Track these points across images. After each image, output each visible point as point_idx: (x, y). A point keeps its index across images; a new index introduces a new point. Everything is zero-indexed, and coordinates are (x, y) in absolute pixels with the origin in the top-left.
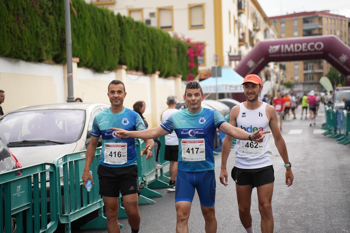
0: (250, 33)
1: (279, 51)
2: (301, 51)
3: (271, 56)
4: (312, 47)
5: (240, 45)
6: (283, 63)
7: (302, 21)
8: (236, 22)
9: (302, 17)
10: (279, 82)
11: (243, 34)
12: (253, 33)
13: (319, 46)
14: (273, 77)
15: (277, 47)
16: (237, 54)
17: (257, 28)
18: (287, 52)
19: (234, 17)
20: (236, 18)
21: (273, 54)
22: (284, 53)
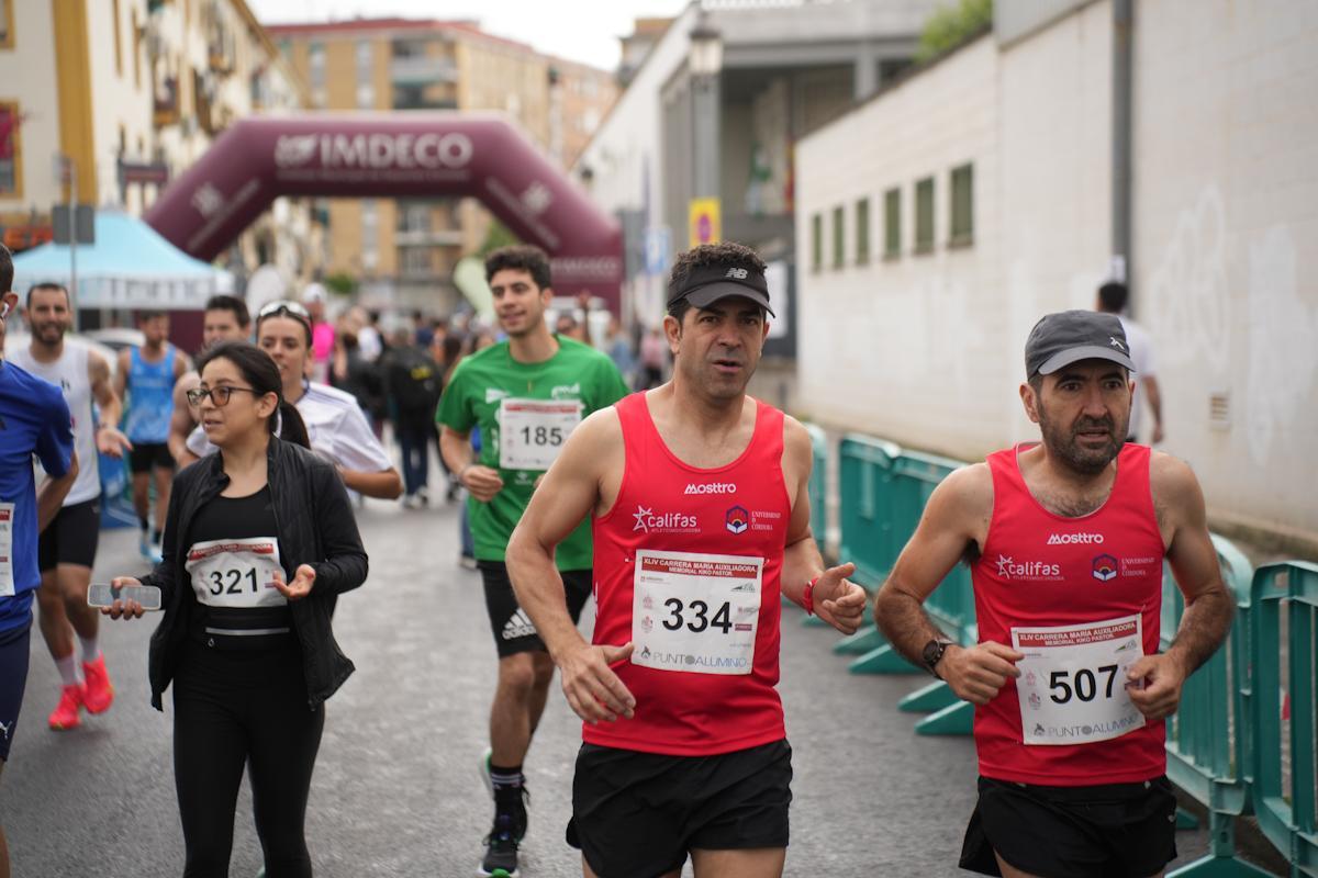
0: (198, 81)
1: (315, 161)
2: (394, 166)
3: (282, 176)
4: (432, 151)
5: (158, 126)
6: (324, 204)
7: (385, 51)
8: (140, 33)
9: (386, 36)
10: (308, 270)
11: (172, 84)
12: (210, 83)
13: (455, 151)
14: (286, 253)
15: (305, 146)
16: (147, 157)
17: (225, 62)
18: (343, 165)
19: (134, 17)
20: (142, 18)
21: (291, 167)
22: (332, 167)
